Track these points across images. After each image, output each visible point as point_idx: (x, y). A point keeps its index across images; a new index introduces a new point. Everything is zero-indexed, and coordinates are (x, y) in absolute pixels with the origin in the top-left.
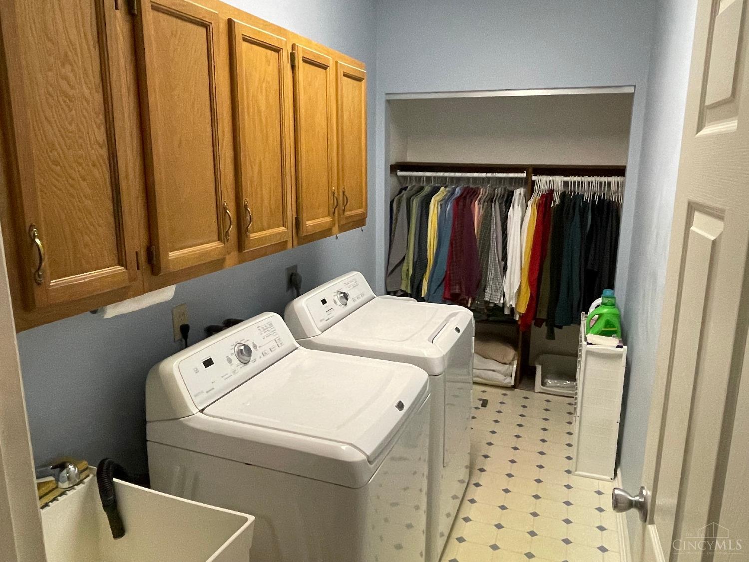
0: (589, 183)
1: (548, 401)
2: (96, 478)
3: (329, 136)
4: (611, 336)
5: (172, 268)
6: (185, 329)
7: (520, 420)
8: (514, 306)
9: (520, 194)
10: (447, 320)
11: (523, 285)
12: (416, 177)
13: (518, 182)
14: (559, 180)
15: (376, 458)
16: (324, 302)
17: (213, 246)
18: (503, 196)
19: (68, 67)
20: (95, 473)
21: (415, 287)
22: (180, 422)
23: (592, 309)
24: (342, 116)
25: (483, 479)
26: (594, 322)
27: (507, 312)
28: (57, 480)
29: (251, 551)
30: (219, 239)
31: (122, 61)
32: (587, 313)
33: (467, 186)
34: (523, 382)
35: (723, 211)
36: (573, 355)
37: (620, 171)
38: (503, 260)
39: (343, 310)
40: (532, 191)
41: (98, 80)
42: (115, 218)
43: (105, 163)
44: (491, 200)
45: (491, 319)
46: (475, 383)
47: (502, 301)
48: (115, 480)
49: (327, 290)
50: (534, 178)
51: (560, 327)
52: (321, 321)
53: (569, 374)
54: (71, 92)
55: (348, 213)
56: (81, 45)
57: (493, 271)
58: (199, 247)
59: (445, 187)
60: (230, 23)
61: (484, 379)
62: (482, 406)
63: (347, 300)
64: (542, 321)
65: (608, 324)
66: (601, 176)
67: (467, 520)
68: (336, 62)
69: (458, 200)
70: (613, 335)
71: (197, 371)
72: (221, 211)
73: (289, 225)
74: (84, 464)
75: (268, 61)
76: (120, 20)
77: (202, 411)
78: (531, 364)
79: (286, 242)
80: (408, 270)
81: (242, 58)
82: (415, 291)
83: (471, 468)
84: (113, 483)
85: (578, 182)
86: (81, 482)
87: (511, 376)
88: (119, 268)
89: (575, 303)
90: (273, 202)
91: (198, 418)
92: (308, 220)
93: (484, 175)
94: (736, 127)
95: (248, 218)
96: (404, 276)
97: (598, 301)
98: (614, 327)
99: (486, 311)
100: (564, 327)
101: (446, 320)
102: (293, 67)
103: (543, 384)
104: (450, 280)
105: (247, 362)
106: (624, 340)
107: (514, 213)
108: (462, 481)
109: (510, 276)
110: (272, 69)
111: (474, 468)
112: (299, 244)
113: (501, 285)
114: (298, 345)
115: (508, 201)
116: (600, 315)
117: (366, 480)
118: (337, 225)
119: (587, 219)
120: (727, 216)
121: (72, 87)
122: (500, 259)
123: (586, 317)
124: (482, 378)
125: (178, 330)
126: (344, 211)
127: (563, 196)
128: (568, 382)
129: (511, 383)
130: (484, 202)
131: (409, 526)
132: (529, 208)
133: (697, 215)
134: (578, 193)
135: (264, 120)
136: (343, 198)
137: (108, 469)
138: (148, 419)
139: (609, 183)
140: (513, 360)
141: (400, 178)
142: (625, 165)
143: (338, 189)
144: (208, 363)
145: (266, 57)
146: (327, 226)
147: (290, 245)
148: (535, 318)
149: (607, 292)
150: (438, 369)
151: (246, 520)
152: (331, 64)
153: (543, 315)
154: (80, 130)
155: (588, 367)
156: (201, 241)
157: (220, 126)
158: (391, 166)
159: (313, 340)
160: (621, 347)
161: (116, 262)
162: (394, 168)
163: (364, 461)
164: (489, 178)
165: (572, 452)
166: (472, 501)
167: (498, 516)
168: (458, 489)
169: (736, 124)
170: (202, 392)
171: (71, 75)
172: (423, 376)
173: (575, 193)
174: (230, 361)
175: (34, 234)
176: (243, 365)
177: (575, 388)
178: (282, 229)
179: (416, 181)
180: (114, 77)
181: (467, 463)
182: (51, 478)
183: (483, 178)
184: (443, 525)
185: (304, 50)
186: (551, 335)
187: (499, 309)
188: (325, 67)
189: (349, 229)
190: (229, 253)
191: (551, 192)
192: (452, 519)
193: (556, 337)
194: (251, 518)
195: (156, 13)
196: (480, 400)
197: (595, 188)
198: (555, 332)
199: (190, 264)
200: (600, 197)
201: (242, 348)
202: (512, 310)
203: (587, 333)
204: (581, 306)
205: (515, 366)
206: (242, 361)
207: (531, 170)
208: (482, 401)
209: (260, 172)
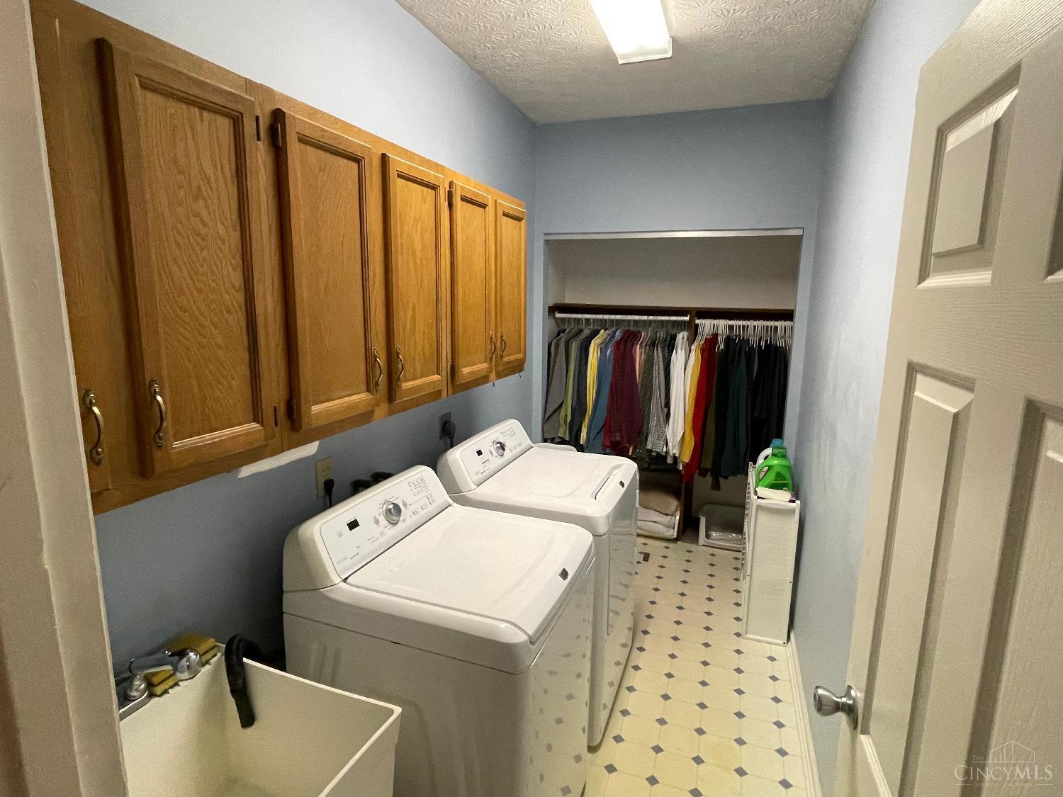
0: (755, 327)
1: (713, 555)
2: (224, 657)
3: (487, 278)
4: (782, 489)
5: (315, 423)
6: (329, 485)
7: (684, 576)
8: (677, 455)
9: (683, 338)
10: (610, 473)
11: (687, 434)
12: (575, 319)
13: (681, 326)
14: (722, 324)
15: (538, 639)
16: (479, 453)
17: (362, 397)
18: (666, 340)
19: (201, 202)
20: (224, 652)
21: (574, 433)
22: (320, 592)
23: (760, 460)
24: (501, 256)
25: (647, 642)
26: (764, 473)
27: (670, 461)
28: (176, 669)
29: (397, 748)
30: (368, 390)
31: (264, 197)
32: (755, 463)
33: (627, 329)
34: (685, 534)
35: (973, 381)
36: (740, 506)
37: (788, 315)
38: (666, 407)
39: (501, 461)
40: (696, 334)
41: (235, 216)
42: (251, 369)
43: (241, 309)
44: (653, 344)
45: (652, 467)
46: (639, 535)
47: (665, 450)
48: (245, 660)
49: (483, 440)
50: (697, 321)
51: (726, 478)
52: (476, 474)
53: (736, 526)
54: (203, 231)
55: (506, 359)
56: (217, 180)
57: (655, 418)
58: (347, 399)
59: (605, 330)
60: (384, 158)
61: (646, 531)
62: (644, 560)
63: (504, 450)
64: (707, 470)
65: (779, 475)
66: (768, 320)
67: (631, 689)
68: (496, 201)
69: (618, 343)
70: (784, 489)
71: (340, 535)
72: (370, 357)
73: (444, 373)
74: (211, 642)
75: (424, 200)
76: (262, 152)
77: (345, 580)
78: (694, 514)
79: (440, 391)
80: (566, 416)
81: (396, 195)
82: (573, 438)
83: (634, 630)
84: (242, 665)
85: (744, 327)
86: (207, 662)
87: (674, 528)
88: (254, 425)
89: (742, 452)
90: (427, 348)
91: (340, 589)
92: (465, 367)
93: (645, 318)
94: (990, 280)
95: (400, 366)
96: (562, 421)
97: (768, 451)
98: (785, 479)
99: (647, 459)
100: (730, 478)
101: (608, 473)
102: (450, 205)
103: (708, 536)
104: (610, 427)
105: (395, 522)
106: (796, 494)
107: (678, 358)
108: (624, 645)
109: (673, 423)
110: (428, 207)
111: (637, 631)
112: (454, 393)
113: (664, 432)
114: (451, 502)
115: (670, 346)
116: (770, 467)
117: (528, 663)
118: (494, 372)
119: (753, 363)
120: (977, 385)
121: (205, 224)
122: (663, 406)
123: (753, 467)
124: (642, 530)
125: (321, 485)
126: (502, 357)
127: (728, 340)
128: (734, 535)
129: (673, 535)
130: (646, 345)
131: (570, 697)
132: (693, 354)
133: (920, 379)
134: (743, 338)
135: (418, 261)
136: (501, 342)
137: (238, 648)
138: (285, 589)
139: (776, 328)
140: (676, 511)
141: (559, 321)
142: (792, 308)
143: (496, 333)
144: (353, 525)
145: (423, 195)
146: (484, 373)
147: (444, 393)
148: (699, 467)
149: (776, 442)
150: (603, 529)
151: (392, 712)
152: (491, 203)
153: (707, 464)
154: (213, 273)
155: (758, 523)
156: (348, 393)
157: (371, 268)
158: (549, 308)
159: (468, 496)
160: (794, 502)
161: (251, 418)
162: (552, 310)
163: (525, 642)
164: (651, 321)
165: (741, 612)
166: (636, 668)
167: (665, 685)
168: (621, 654)
169: (990, 276)
170: (346, 558)
171: (204, 213)
172: (588, 538)
173: (740, 338)
174: (377, 522)
175: (155, 390)
176: (391, 526)
177: (743, 542)
178: (436, 377)
179: (574, 322)
180: (254, 215)
181: (630, 624)
182: (169, 667)
183: (645, 321)
184: (606, 695)
185: (463, 188)
186: (716, 486)
187: (661, 458)
188: (483, 206)
189: (506, 376)
190: (378, 405)
191: (715, 336)
192: (615, 687)
193: (721, 488)
194: (398, 710)
195: (302, 146)
196: (641, 553)
197: (760, 332)
198: (721, 484)
199: (335, 418)
200: (766, 341)
201: (391, 506)
202: (675, 458)
203: (757, 486)
204: (748, 456)
205: (678, 518)
206: (391, 521)
207: (694, 313)
208: (643, 556)
209: (414, 317)
